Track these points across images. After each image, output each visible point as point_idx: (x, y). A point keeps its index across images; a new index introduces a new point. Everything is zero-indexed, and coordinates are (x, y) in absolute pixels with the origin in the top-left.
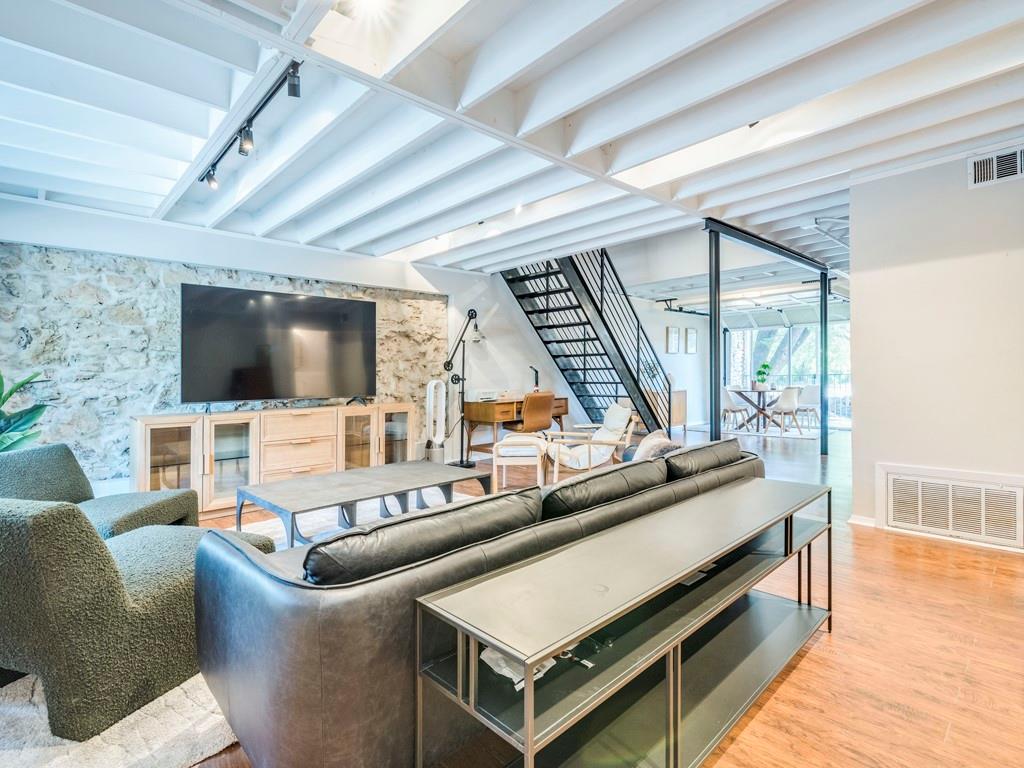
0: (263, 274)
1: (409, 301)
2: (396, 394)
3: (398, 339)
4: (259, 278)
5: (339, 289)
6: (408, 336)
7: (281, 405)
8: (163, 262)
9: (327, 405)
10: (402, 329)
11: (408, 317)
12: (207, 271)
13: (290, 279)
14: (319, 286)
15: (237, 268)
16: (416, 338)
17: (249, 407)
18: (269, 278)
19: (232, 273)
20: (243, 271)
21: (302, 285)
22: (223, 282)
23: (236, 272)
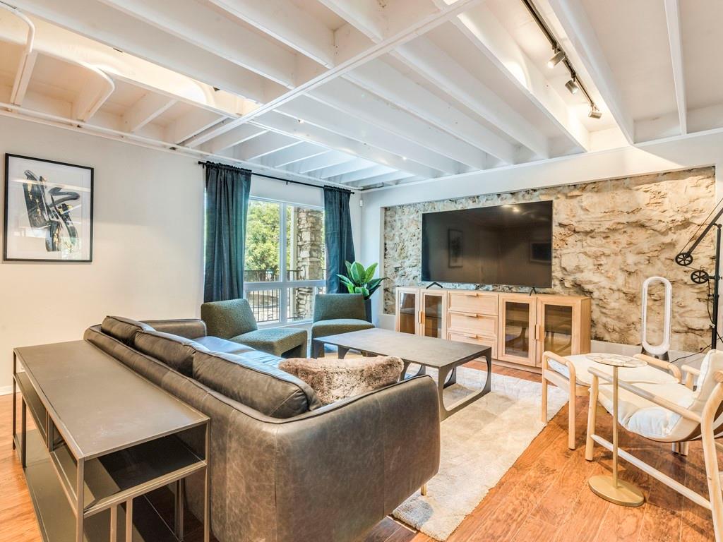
0: (493, 194)
1: (644, 187)
2: (625, 290)
3: (629, 230)
4: (490, 198)
5: (555, 192)
6: (643, 226)
7: (507, 289)
8: (440, 201)
9: (545, 293)
10: (633, 218)
11: (643, 204)
12: (461, 201)
13: (511, 193)
14: (537, 193)
15: (478, 194)
16: (656, 227)
17: (485, 288)
18: (496, 196)
19: (474, 198)
20: (481, 195)
21: (523, 196)
22: (471, 205)
23: (478, 197)
